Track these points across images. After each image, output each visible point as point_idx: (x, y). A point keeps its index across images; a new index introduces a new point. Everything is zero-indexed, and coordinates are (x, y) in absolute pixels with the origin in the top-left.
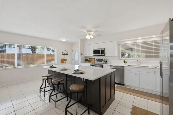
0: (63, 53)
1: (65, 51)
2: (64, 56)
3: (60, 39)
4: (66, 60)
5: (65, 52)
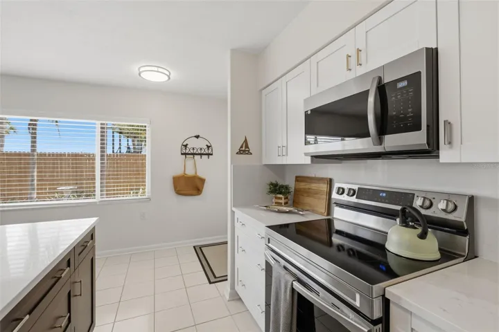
0: (186, 146)
1: (197, 137)
2: (190, 161)
3: (135, 69)
4: (203, 181)
5: (194, 144)
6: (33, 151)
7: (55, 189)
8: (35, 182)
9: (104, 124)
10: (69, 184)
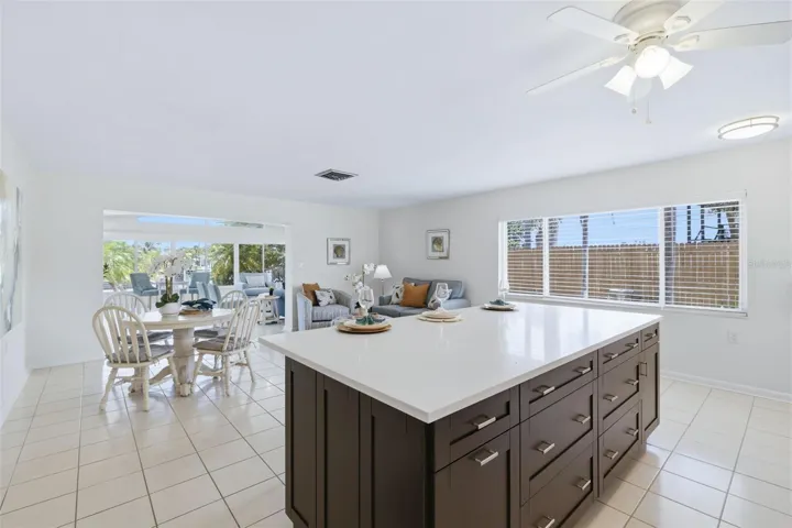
3: (712, 134)
6: (585, 242)
7: (608, 291)
8: (587, 279)
9: (669, 209)
10: (623, 287)
